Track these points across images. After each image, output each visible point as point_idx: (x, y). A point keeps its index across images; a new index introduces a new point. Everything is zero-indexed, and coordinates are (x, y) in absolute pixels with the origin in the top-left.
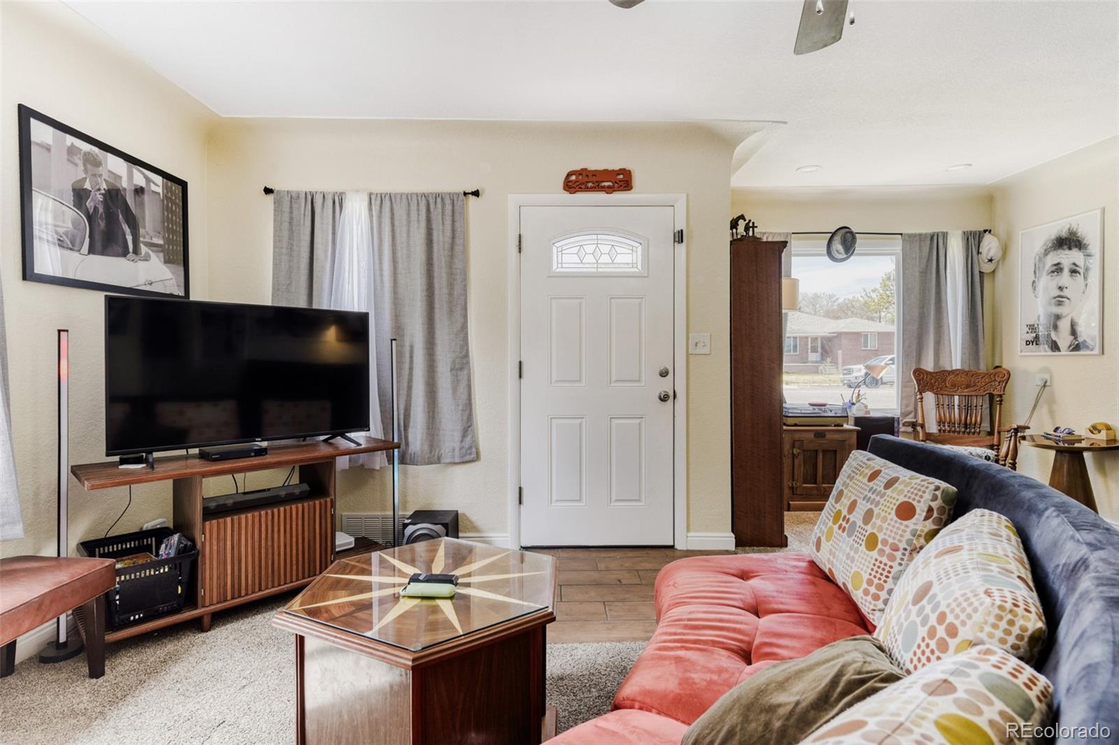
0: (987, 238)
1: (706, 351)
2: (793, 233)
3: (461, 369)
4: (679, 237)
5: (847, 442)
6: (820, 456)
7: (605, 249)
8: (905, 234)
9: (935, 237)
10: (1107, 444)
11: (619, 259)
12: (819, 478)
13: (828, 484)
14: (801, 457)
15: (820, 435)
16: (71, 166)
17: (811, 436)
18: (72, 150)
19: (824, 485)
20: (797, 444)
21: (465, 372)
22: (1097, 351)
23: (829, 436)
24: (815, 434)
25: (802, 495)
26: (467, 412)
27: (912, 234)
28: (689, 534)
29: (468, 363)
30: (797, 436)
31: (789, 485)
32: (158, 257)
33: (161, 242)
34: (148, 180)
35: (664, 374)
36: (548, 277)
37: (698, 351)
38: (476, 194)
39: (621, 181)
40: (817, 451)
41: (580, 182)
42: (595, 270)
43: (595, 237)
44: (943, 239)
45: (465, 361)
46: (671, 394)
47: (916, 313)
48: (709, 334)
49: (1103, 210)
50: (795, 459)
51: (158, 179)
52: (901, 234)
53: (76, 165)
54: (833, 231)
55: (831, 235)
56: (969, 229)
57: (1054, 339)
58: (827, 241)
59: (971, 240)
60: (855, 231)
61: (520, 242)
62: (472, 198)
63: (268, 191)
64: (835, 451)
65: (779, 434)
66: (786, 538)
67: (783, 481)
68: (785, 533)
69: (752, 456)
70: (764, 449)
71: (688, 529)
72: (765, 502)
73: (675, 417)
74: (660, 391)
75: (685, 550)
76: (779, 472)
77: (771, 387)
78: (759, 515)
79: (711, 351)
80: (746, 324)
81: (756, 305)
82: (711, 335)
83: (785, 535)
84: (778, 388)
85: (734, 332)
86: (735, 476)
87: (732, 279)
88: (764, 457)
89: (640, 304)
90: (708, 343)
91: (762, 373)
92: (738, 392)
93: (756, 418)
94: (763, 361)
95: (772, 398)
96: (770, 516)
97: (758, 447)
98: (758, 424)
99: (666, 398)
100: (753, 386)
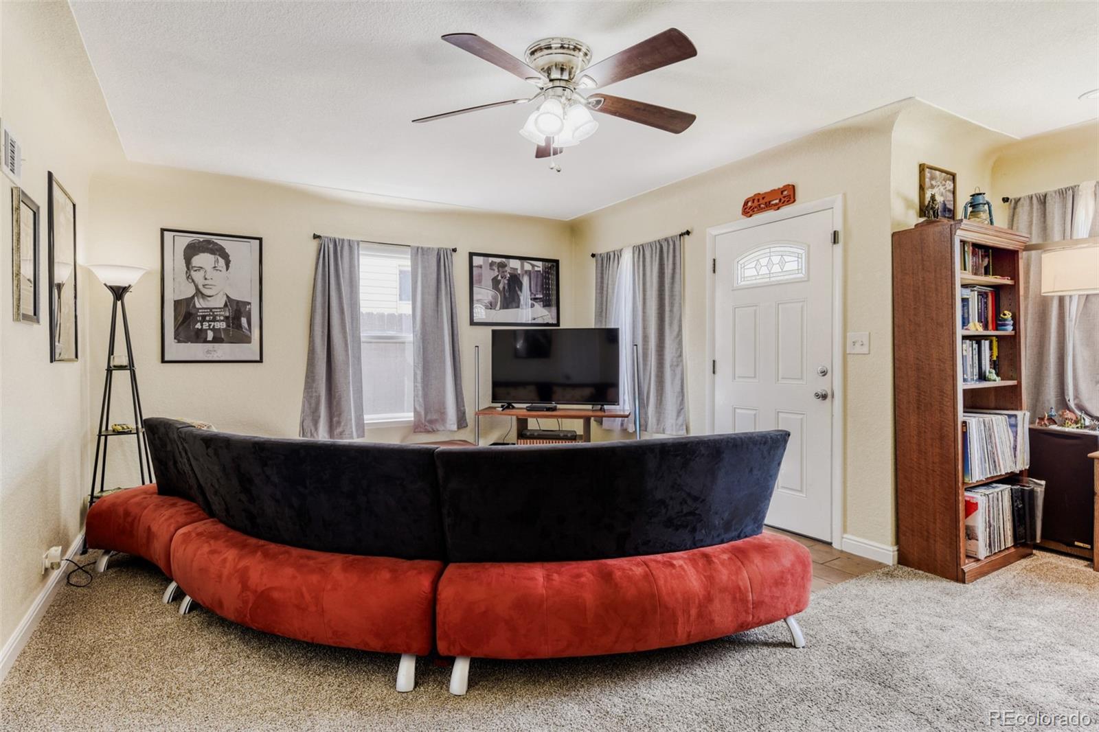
1: (865, 350)
3: (677, 365)
4: (835, 238)
7: (776, 259)
11: (788, 267)
16: (492, 271)
18: (492, 264)
21: (680, 368)
26: (681, 398)
28: (845, 536)
29: (682, 361)
32: (540, 305)
33: (541, 296)
34: (533, 266)
35: (824, 373)
36: (733, 290)
37: (856, 351)
38: (688, 233)
39: (786, 195)
41: (755, 205)
42: (768, 280)
43: (768, 250)
45: (679, 360)
46: (829, 393)
48: (868, 333)
51: (540, 264)
53: (494, 270)
61: (714, 264)
62: (686, 236)
63: (593, 255)
65: (953, 447)
66: (964, 573)
67: (959, 504)
68: (963, 567)
69: (919, 468)
70: (934, 463)
71: (845, 530)
72: (935, 523)
73: (832, 416)
74: (820, 391)
75: (842, 552)
76: (954, 492)
77: (941, 391)
78: (928, 537)
79: (869, 350)
80: (910, 320)
81: (922, 298)
82: (870, 333)
83: (962, 569)
84: (950, 393)
85: (896, 329)
86: (899, 487)
87: (895, 273)
88: (934, 471)
89: (802, 307)
90: (866, 342)
91: (930, 374)
92: (901, 396)
93: (923, 425)
94: (932, 361)
95: (943, 404)
96: (942, 541)
97: (925, 459)
98: (925, 432)
99: (824, 397)
100: (919, 390)
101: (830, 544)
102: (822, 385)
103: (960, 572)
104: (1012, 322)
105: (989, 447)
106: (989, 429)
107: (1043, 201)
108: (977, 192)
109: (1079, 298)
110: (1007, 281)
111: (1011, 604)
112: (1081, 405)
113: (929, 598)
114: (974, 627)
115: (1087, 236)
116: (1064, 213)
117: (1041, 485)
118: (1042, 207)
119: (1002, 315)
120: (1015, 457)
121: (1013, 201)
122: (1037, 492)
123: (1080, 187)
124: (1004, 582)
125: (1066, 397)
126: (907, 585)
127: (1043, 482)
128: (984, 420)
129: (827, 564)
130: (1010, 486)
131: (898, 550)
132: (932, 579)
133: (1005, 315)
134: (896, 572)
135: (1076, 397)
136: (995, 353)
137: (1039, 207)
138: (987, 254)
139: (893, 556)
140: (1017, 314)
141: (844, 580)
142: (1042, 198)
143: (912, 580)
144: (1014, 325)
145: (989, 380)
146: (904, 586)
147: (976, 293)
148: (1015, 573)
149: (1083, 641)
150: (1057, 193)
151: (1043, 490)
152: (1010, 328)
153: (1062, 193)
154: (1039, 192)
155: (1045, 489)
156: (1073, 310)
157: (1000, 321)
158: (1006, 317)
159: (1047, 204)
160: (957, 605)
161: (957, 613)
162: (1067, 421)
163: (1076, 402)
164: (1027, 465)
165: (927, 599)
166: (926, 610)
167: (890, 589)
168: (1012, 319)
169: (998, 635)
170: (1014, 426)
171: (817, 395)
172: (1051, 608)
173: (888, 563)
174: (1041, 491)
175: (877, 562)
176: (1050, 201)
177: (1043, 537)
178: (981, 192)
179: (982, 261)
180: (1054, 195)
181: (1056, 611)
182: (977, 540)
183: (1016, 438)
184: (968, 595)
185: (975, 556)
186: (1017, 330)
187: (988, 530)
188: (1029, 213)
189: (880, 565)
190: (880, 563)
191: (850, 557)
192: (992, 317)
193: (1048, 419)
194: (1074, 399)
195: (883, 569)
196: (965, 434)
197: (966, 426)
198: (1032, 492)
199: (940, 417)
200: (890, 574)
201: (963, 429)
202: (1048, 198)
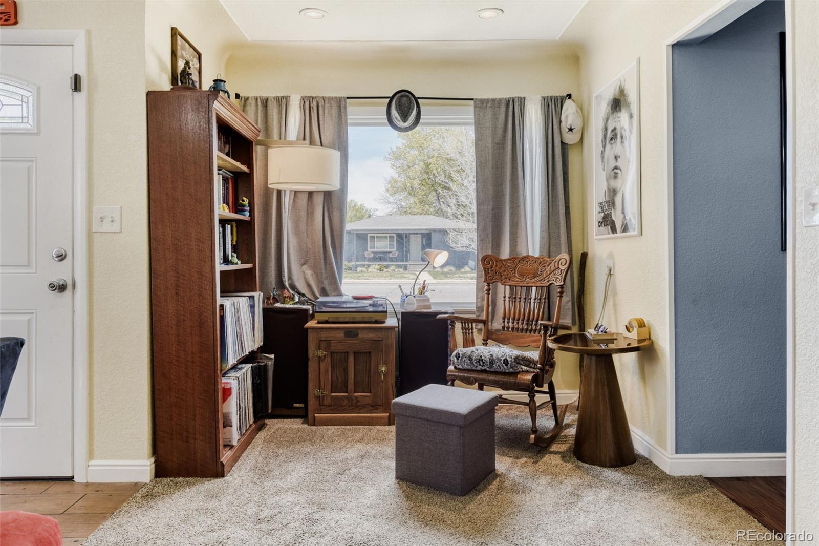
0: (568, 103)
1: (116, 227)
2: (348, 98)
4: (76, 84)
5: (384, 342)
6: (351, 359)
8: (476, 99)
9: (511, 103)
10: (638, 343)
11: (5, 112)
12: (351, 386)
13: (361, 393)
14: (328, 360)
15: (351, 333)
17: (341, 335)
19: (356, 394)
20: (323, 345)
22: (636, 232)
23: (362, 335)
24: (346, 332)
25: (330, 406)
27: (485, 100)
28: (91, 463)
30: (324, 335)
31: (314, 394)
35: (61, 257)
37: (104, 229)
39: (4, 12)
40: (347, 353)
44: (520, 105)
46: (69, 283)
47: (490, 190)
48: (119, 207)
49: (639, 60)
50: (321, 364)
52: (472, 99)
54: (391, 96)
55: (388, 100)
56: (549, 94)
57: (613, 219)
58: (385, 108)
59: (552, 105)
60: (416, 96)
64: (370, 353)
65: (212, 333)
66: (223, 465)
67: (218, 392)
68: (221, 460)
69: (178, 361)
70: (193, 353)
71: (91, 455)
72: (194, 420)
73: (74, 311)
74: (56, 279)
75: (87, 485)
76: (213, 382)
77: (201, 274)
78: (187, 437)
79: (121, 228)
80: (167, 194)
81: (181, 170)
82: (121, 207)
83: (222, 462)
84: (209, 275)
85: (152, 204)
86: (157, 387)
87: (150, 138)
88: (193, 362)
89: (29, 168)
90: (117, 217)
91: (189, 255)
92: (158, 281)
93: (182, 313)
94: (191, 241)
95: (202, 288)
96: (201, 438)
97: (185, 351)
98: (184, 320)
99: (62, 288)
100: (178, 273)
101: (71, 479)
102: (61, 273)
103: (219, 465)
104: (248, 209)
105: (238, 329)
106: (238, 312)
107: (265, 104)
108: (219, 78)
109: (290, 193)
110: (244, 168)
111: (268, 484)
112: (293, 285)
113: (197, 510)
114: (246, 527)
115: (295, 140)
116: (280, 118)
117: (271, 359)
118: (264, 108)
119: (241, 201)
120: (254, 336)
121: (243, 99)
122: (269, 365)
123: (291, 98)
124: (254, 462)
125: (283, 278)
126: (171, 501)
127: (273, 356)
128: (234, 302)
129: (70, 511)
130: (251, 365)
131: (155, 462)
132: (194, 484)
133: (243, 201)
134: (156, 489)
135: (290, 278)
136: (235, 239)
137: (262, 109)
138: (227, 141)
139: (151, 470)
140: (252, 201)
141: (96, 528)
142: (264, 101)
143: (174, 493)
144: (250, 211)
145: (232, 263)
146: (168, 505)
147: (221, 176)
148: (259, 449)
149: (328, 500)
150: (275, 99)
151: (273, 363)
152: (247, 214)
153: (279, 100)
154: (262, 96)
155: (274, 361)
156: (287, 201)
157: (240, 206)
158: (244, 203)
159: (268, 108)
160: (225, 508)
161: (228, 518)
162: (286, 299)
163: (289, 282)
164: (261, 342)
165: (195, 512)
166: (198, 528)
167: (154, 516)
168: (249, 206)
169: (269, 527)
170: (252, 307)
171: (52, 287)
172: (296, 475)
173: (145, 482)
174: (271, 364)
175: (131, 484)
176: (270, 105)
177: (273, 406)
178: (222, 79)
179: (224, 147)
180: (273, 100)
181: (300, 477)
182: (231, 426)
183: (254, 318)
184: (231, 490)
185: (230, 443)
186: (252, 217)
187: (239, 412)
188: (255, 113)
189: (136, 486)
190: (136, 484)
191: (99, 488)
192: (232, 202)
193: (273, 298)
194: (288, 280)
195: (140, 492)
196: (222, 318)
197: (223, 309)
198: (266, 366)
199: (200, 302)
200: (150, 496)
201: (220, 313)
202: (269, 103)
